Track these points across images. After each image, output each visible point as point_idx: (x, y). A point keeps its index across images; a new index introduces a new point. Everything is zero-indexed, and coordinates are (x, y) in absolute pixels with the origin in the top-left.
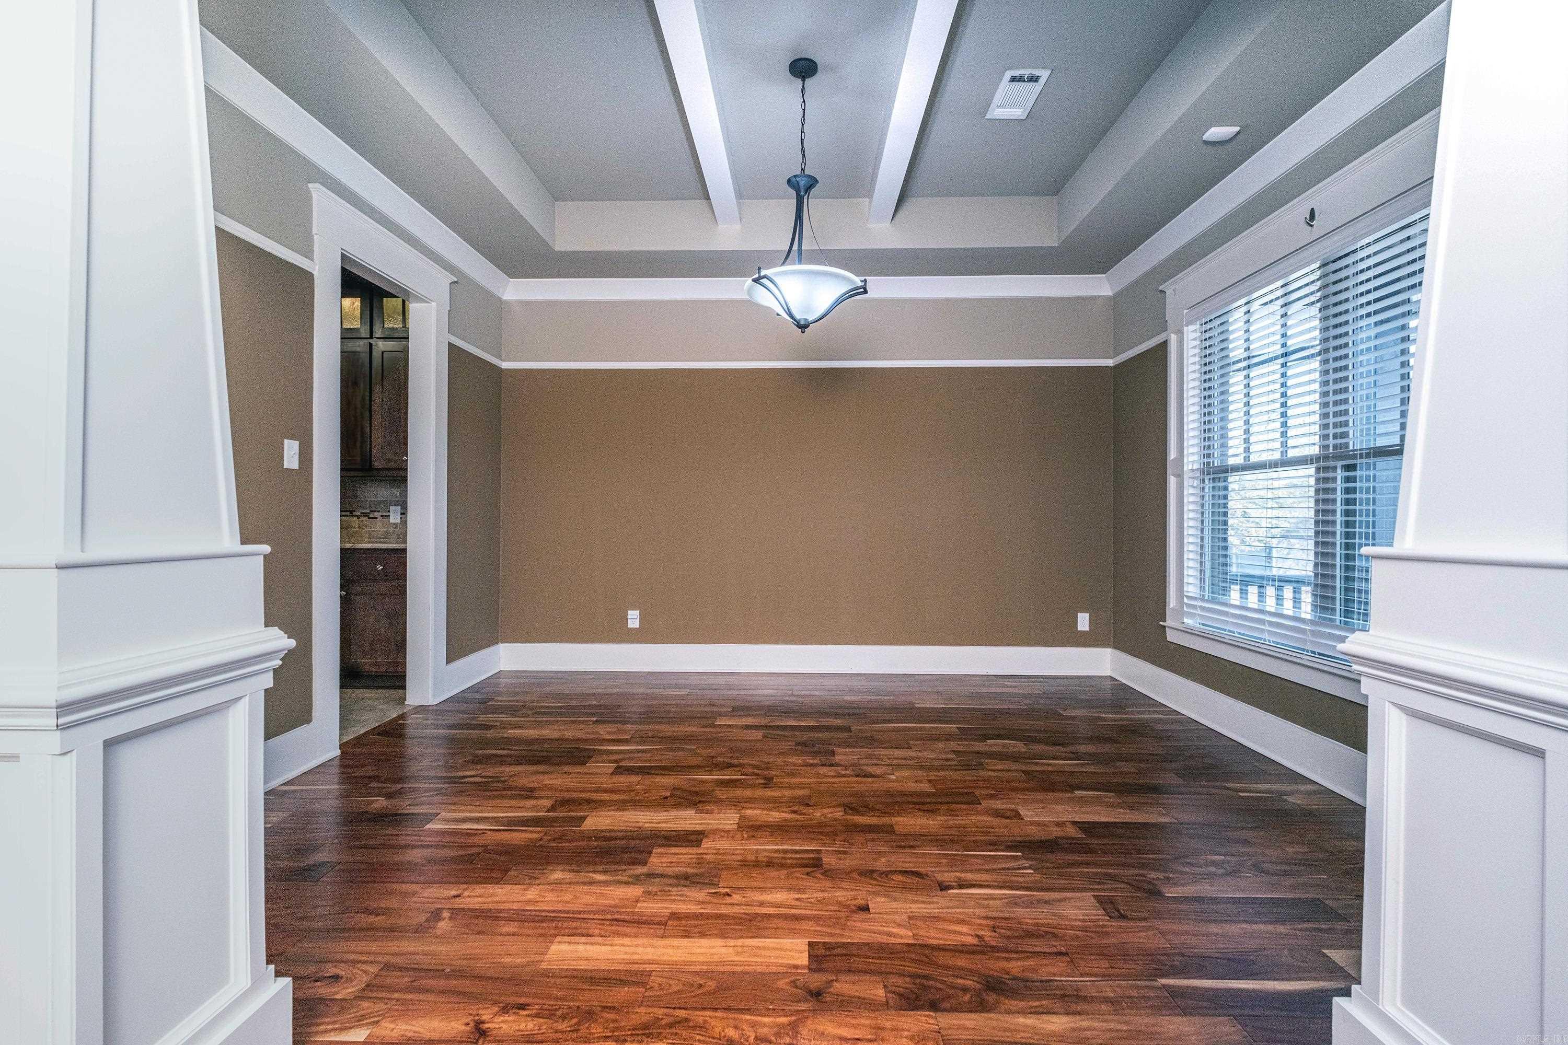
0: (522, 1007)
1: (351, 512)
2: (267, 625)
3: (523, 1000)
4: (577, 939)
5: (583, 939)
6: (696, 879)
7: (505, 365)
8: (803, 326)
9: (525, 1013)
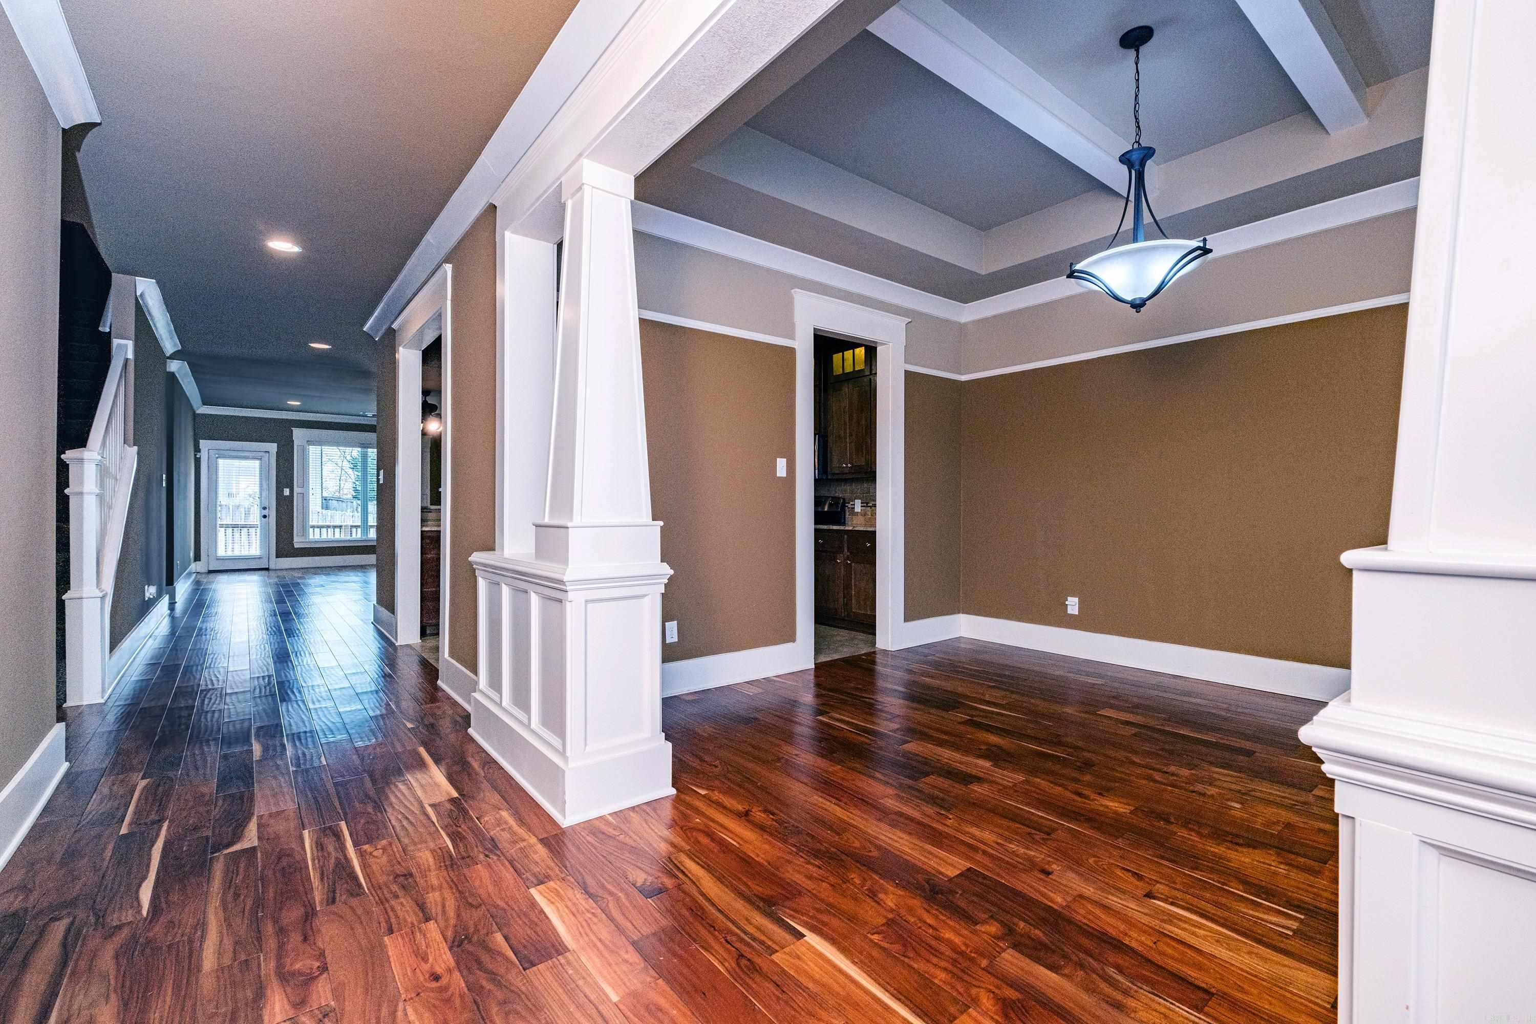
0: (773, 814)
1: (867, 503)
2: (662, 561)
3: (776, 811)
4: (831, 799)
5: (834, 801)
6: (938, 801)
7: (964, 378)
8: (1138, 305)
9: (772, 817)
